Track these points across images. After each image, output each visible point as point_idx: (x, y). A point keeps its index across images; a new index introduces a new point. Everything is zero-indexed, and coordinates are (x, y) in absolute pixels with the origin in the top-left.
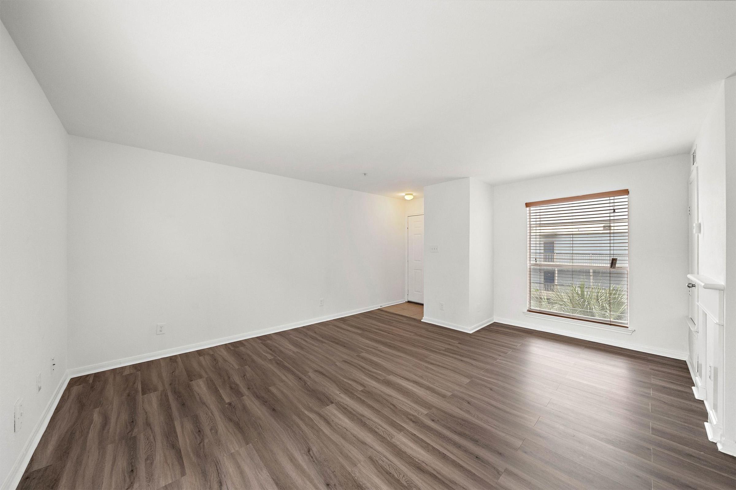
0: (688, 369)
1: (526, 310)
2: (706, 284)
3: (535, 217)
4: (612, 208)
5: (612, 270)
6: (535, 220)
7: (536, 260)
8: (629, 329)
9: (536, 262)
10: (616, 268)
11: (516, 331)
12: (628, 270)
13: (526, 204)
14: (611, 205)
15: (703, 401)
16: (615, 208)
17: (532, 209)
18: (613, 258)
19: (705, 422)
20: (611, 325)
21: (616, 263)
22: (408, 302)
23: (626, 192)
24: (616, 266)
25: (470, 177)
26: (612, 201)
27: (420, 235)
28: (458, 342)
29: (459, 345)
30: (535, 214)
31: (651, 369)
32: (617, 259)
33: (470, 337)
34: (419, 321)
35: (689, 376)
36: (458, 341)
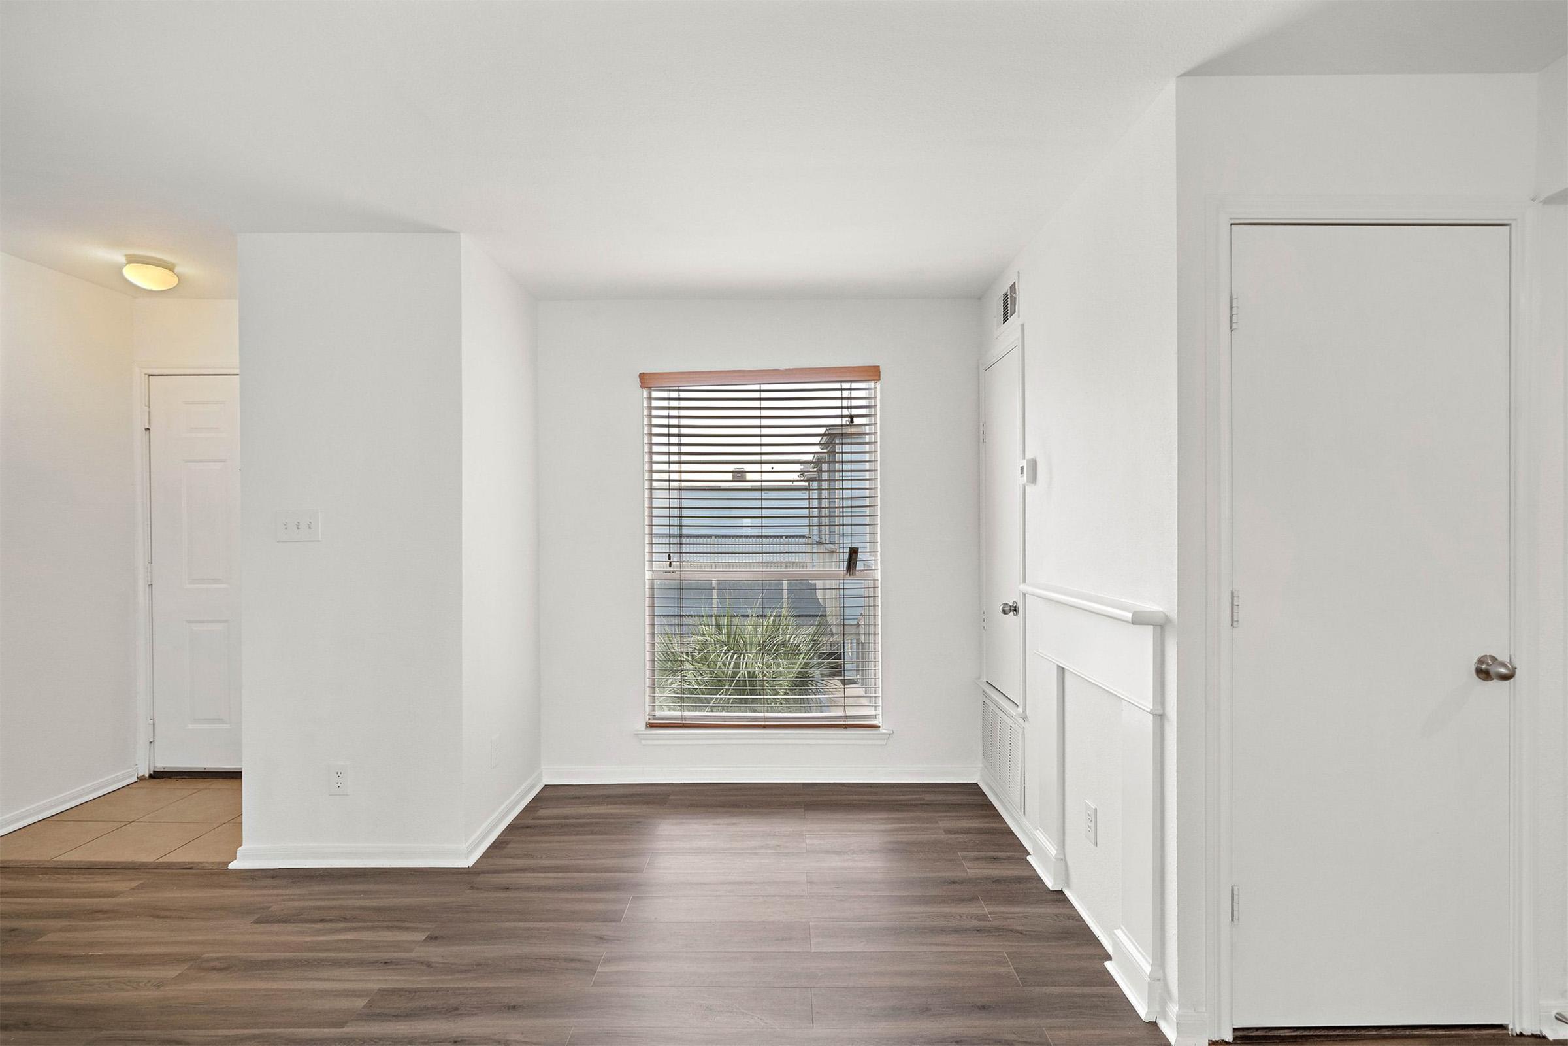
0: (990, 806)
1: (644, 725)
2: (1135, 614)
3: (665, 421)
4: (846, 412)
5: (850, 581)
6: (665, 431)
7: (669, 559)
8: (882, 730)
9: (670, 566)
10: (857, 572)
11: (622, 803)
12: (879, 577)
13: (642, 376)
14: (845, 403)
15: (1062, 891)
16: (855, 412)
17: (655, 394)
18: (850, 545)
19: (1106, 960)
20: (846, 727)
21: (857, 561)
22: (151, 776)
23: (873, 373)
24: (857, 569)
25: (462, 234)
26: (846, 394)
27: (223, 463)
28: (427, 934)
29: (435, 953)
30: (665, 413)
31: (948, 831)
32: (858, 548)
33: (472, 888)
34: (220, 875)
35: (1003, 825)
36: (423, 930)
